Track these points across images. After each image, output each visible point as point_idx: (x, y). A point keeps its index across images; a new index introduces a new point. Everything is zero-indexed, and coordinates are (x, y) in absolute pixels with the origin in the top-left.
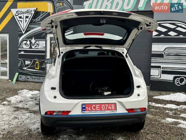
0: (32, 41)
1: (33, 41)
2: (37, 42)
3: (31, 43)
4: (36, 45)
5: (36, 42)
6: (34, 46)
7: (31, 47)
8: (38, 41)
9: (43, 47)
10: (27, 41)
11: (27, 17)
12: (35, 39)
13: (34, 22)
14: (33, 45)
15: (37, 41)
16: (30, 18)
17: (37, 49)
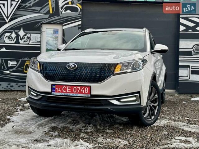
0: (19, 33)
1: (22, 33)
2: (28, 35)
3: (18, 36)
4: (26, 38)
5: (25, 35)
6: (23, 40)
7: (17, 42)
8: (30, 33)
9: (37, 41)
12: (25, 31)
15: (27, 33)
17: (28, 44)
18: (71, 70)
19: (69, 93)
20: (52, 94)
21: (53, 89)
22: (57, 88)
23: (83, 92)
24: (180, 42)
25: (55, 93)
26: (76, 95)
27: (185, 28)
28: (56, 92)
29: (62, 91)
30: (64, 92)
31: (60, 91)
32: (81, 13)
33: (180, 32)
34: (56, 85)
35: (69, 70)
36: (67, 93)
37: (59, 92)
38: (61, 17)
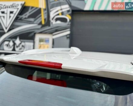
6: (19, 48)
10: (9, 41)
11: (11, 12)
13: (21, 19)
14: (17, 47)
16: (15, 14)
32: (70, 23)
38: (52, 27)
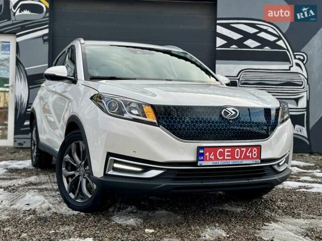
18: (230, 120)
19: (228, 161)
20: (199, 165)
21: (199, 155)
22: (208, 154)
23: (249, 156)
24: (217, 66)
25: (204, 163)
26: (239, 162)
27: (226, 42)
28: (206, 160)
29: (216, 159)
30: (220, 160)
31: (213, 157)
33: (217, 49)
34: (205, 149)
35: (226, 119)
36: (225, 161)
37: (210, 159)
